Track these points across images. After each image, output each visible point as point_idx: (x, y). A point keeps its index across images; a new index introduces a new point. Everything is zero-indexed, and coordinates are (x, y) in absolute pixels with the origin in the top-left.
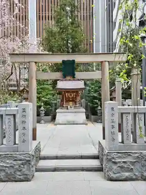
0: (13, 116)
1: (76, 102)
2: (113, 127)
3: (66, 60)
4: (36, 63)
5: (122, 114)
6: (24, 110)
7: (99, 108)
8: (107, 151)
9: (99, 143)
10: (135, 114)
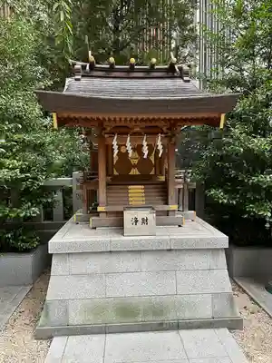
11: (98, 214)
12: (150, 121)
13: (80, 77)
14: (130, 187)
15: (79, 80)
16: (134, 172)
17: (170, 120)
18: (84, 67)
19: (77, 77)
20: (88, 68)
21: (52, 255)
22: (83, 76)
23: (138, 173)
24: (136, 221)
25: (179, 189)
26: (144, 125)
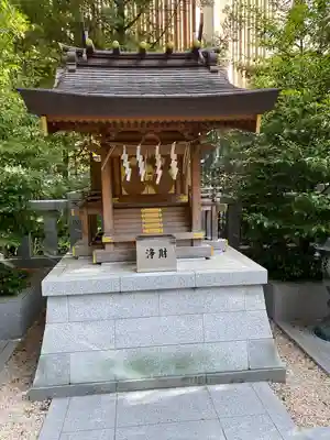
11: (103, 246)
12: (168, 124)
13: (75, 67)
14: (143, 210)
15: (73, 71)
17: (192, 123)
18: (79, 54)
19: (71, 67)
20: (84, 55)
21: (46, 298)
22: (78, 66)
23: (154, 192)
24: (152, 253)
25: (207, 212)
26: (159, 129)
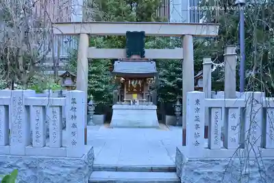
0: (58, 108)
1: (143, 94)
2: (197, 126)
3: (131, 31)
4: (89, 34)
5: (210, 109)
6: (74, 101)
7: (178, 104)
8: (187, 159)
9: (178, 150)
10: (227, 109)
11: (124, 101)
14: (133, 94)
16: (135, 90)
21: (113, 109)
26: (138, 78)
